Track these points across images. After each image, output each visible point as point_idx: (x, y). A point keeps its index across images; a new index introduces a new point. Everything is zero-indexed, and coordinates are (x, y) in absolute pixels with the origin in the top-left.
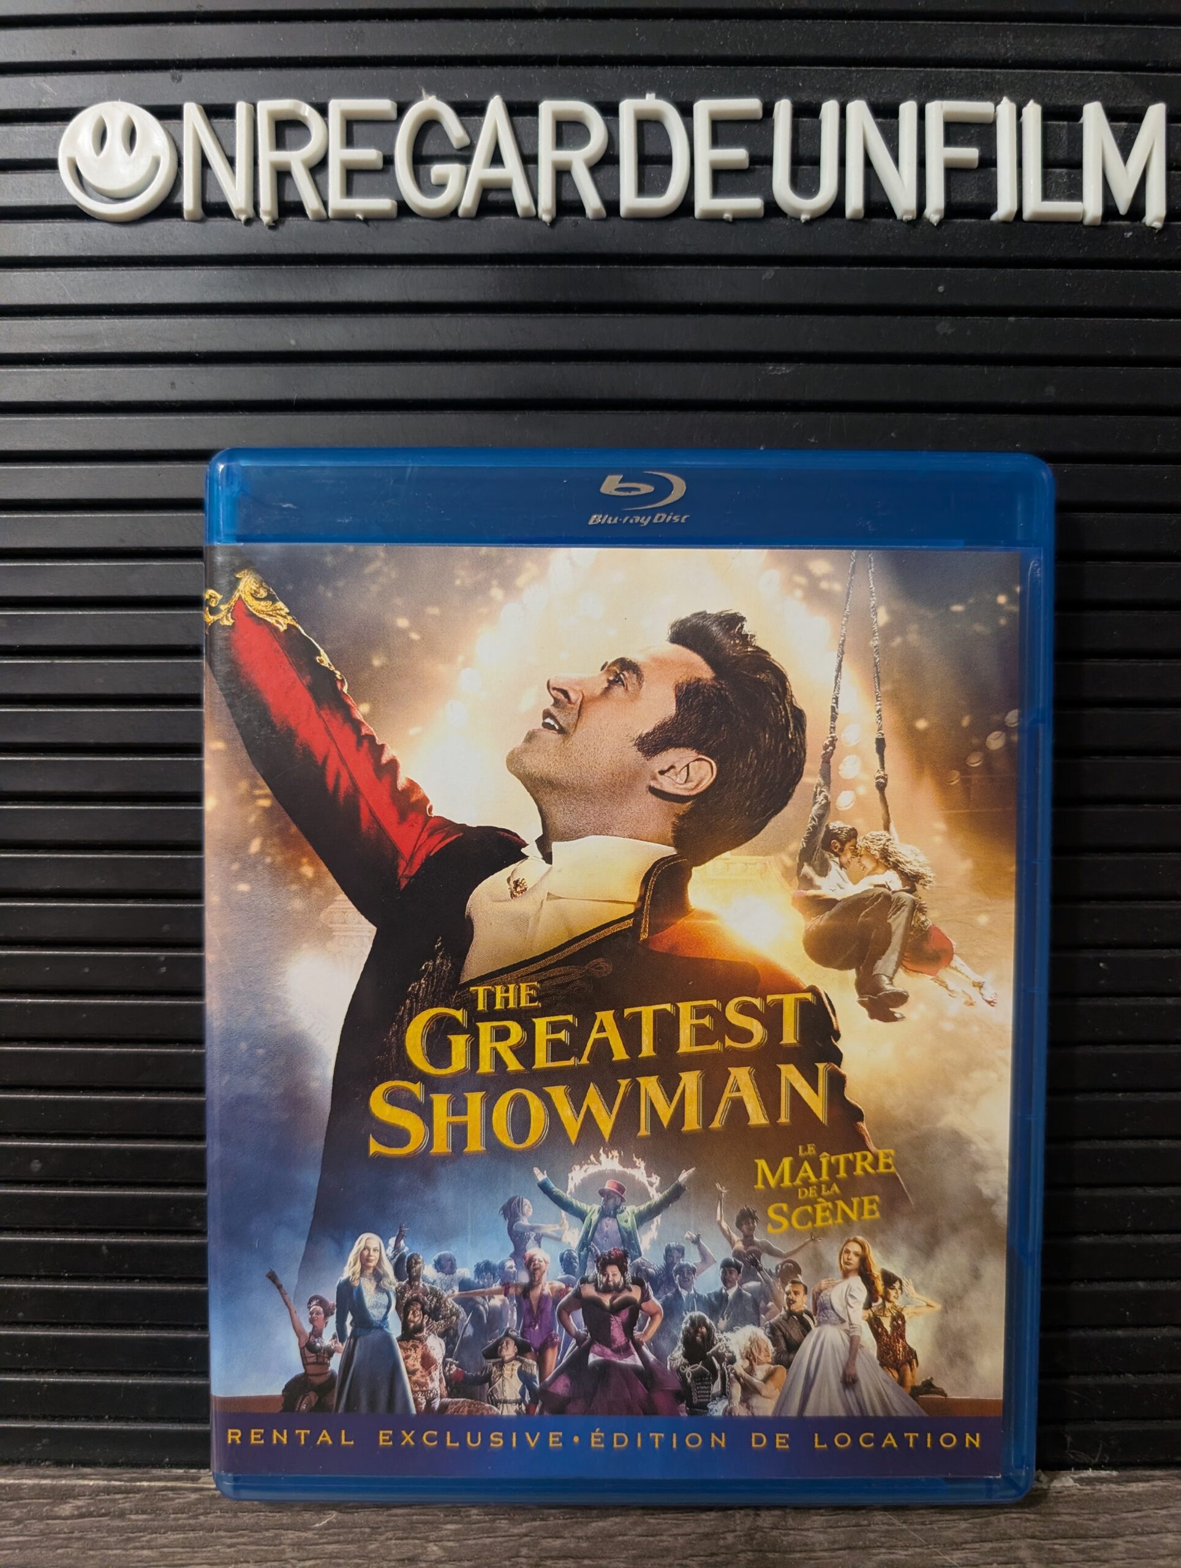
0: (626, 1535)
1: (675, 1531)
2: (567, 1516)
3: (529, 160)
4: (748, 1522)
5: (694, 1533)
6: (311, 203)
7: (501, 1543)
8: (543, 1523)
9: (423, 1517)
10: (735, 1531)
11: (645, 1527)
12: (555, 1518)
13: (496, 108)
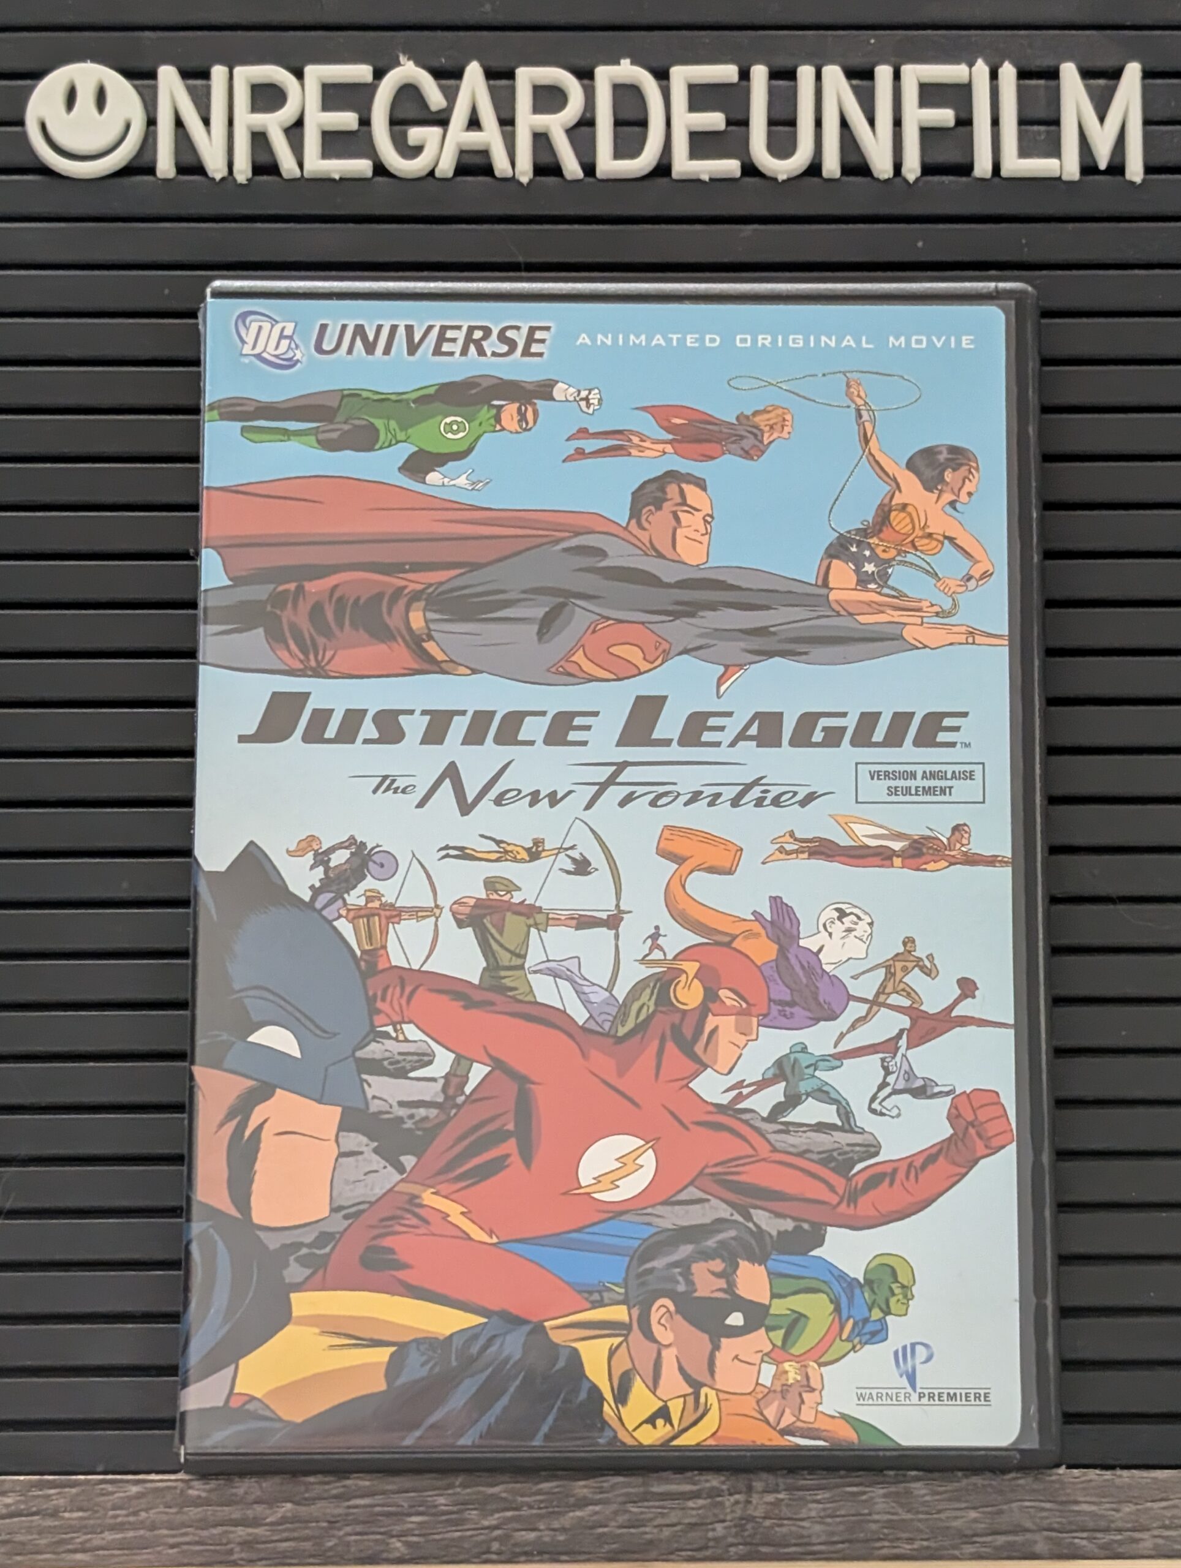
0: (606, 1526)
1: (659, 1521)
2: (542, 1505)
3: (507, 122)
4: (739, 1513)
5: (679, 1524)
6: (287, 164)
7: (471, 1536)
8: (517, 1513)
9: (386, 1509)
10: (723, 1521)
11: (626, 1517)
12: (531, 1507)
13: (474, 72)
